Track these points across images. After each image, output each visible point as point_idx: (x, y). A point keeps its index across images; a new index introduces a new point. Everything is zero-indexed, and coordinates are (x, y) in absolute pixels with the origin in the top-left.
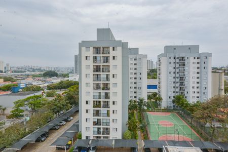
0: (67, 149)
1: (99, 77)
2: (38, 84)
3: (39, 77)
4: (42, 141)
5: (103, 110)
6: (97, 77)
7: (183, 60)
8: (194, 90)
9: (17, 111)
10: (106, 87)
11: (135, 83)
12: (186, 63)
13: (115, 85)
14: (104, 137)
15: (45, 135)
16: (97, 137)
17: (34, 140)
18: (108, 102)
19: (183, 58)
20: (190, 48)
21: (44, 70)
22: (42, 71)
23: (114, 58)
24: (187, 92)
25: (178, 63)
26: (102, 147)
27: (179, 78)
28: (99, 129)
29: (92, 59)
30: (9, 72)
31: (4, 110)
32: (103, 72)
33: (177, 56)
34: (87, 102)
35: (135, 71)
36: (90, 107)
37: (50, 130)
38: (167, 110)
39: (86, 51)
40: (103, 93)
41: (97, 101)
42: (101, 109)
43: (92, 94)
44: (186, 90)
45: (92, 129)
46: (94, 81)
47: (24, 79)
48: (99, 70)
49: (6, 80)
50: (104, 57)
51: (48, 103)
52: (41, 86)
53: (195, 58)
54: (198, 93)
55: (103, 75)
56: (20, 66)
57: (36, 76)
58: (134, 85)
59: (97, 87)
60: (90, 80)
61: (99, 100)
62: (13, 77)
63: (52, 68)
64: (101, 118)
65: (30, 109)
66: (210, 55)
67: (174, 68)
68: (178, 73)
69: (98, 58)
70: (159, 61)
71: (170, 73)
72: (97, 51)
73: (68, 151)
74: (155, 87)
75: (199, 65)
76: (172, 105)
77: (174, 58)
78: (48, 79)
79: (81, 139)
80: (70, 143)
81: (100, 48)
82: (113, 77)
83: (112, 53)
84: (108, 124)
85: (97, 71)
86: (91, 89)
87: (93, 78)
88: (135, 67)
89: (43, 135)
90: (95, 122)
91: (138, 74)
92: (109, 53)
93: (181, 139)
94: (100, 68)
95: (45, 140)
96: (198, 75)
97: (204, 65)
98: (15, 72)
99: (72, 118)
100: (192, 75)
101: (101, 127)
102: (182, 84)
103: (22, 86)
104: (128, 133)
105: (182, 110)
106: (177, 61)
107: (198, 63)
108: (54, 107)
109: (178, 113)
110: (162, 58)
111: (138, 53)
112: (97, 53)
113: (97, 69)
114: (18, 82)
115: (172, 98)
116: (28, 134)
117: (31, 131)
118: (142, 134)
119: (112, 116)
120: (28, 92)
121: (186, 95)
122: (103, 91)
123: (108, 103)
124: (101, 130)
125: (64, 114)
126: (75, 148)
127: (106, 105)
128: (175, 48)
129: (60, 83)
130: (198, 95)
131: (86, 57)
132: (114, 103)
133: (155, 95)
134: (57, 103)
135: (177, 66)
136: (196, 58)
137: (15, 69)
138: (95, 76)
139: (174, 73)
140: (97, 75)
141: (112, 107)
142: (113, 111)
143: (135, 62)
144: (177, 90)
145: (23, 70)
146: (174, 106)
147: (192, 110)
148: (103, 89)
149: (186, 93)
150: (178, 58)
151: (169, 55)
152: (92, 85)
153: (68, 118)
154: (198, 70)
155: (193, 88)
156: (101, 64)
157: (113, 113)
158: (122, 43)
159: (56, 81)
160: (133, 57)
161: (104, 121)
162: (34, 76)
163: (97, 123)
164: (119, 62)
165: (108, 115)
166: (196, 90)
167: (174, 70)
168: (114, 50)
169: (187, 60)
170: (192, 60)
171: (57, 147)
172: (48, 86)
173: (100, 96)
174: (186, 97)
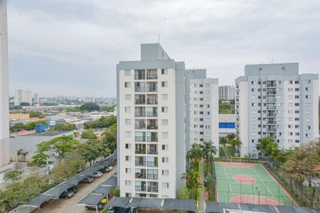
0: (100, 209)
1: (143, 110)
2: (72, 120)
3: (76, 111)
4: (69, 198)
5: (149, 157)
6: (141, 112)
7: (272, 85)
8: (290, 130)
9: (41, 157)
10: (153, 124)
11: (201, 120)
12: (277, 90)
13: (165, 121)
14: (151, 195)
15: (74, 189)
16: (142, 195)
17: (58, 196)
18: (155, 145)
19: (272, 82)
20: (283, 67)
21: (83, 102)
22: (79, 103)
23: (163, 84)
24: (280, 134)
25: (265, 90)
26: (147, 209)
27: (267, 112)
28: (143, 183)
29: (133, 86)
30: (38, 105)
31: (25, 155)
32: (148, 103)
33: (263, 80)
34: (127, 146)
35: (201, 103)
36: (132, 152)
37: (81, 182)
38: (249, 160)
39: (126, 75)
40: (148, 132)
41: (140, 145)
42: (146, 155)
43: (133, 135)
44: (278, 131)
45: (133, 184)
46: (136, 116)
47: (55, 114)
48: (144, 101)
49: (33, 115)
50: (150, 83)
51: (80, 147)
52: (75, 123)
53: (291, 82)
54: (298, 134)
55: (148, 108)
56: (52, 97)
57: (72, 111)
58: (200, 123)
59: (142, 125)
60: (131, 115)
61: (144, 143)
62: (42, 112)
63: (92, 98)
64: (146, 168)
65: (57, 154)
66: (316, 77)
67: (259, 97)
68: (265, 104)
69: (142, 85)
70: (238, 87)
71: (253, 105)
72: (140, 74)
73: (101, 212)
74: (231, 125)
75: (297, 93)
76: (257, 152)
77: (259, 83)
78: (86, 114)
79: (119, 196)
80: (104, 201)
81: (144, 70)
82: (163, 111)
83: (161, 78)
84: (155, 176)
85: (141, 103)
86: (132, 127)
87: (136, 112)
88: (201, 96)
89: (71, 190)
90: (138, 174)
91: (205, 107)
92: (156, 78)
93: (262, 203)
94: (144, 99)
95: (72, 196)
96: (297, 108)
97: (306, 93)
98: (45, 104)
99: (111, 168)
100: (286, 108)
101: (146, 180)
102: (271, 121)
103: (53, 123)
104: (184, 190)
105: (271, 160)
106: (264, 86)
107: (297, 90)
108: (86, 152)
109: (266, 164)
110: (241, 83)
111: (205, 77)
112: (140, 78)
113: (141, 100)
114: (47, 118)
115: (256, 142)
116: (51, 188)
117: (56, 184)
118: (207, 193)
119: (161, 166)
120: (56, 132)
121: (278, 138)
122: (149, 130)
123: (155, 148)
124: (147, 185)
125: (102, 162)
126: (110, 208)
127: (154, 150)
128: (260, 68)
129: (101, 120)
130: (298, 138)
131: (126, 83)
132: (163, 147)
133: (231, 136)
134: (91, 146)
135: (264, 94)
136: (294, 82)
137: (45, 101)
138: (138, 110)
139: (260, 104)
140: (141, 108)
141: (161, 154)
142: (163, 158)
143: (201, 89)
144: (265, 130)
145: (55, 102)
146: (260, 154)
147: (283, 160)
148: (149, 128)
149: (278, 134)
150: (265, 83)
151: (250, 79)
152: (133, 123)
153: (106, 167)
154: (297, 101)
155: (289, 126)
156: (146, 93)
157: (163, 161)
158: (176, 63)
159: (95, 116)
160: (199, 81)
161: (151, 172)
162: (68, 110)
163: (141, 175)
164: (170, 89)
165: (156, 164)
166: (294, 130)
167: (259, 101)
168: (163, 73)
169: (278, 86)
170: (286, 85)
171: (86, 207)
172: (85, 124)
173: (144, 137)
174: (278, 141)
